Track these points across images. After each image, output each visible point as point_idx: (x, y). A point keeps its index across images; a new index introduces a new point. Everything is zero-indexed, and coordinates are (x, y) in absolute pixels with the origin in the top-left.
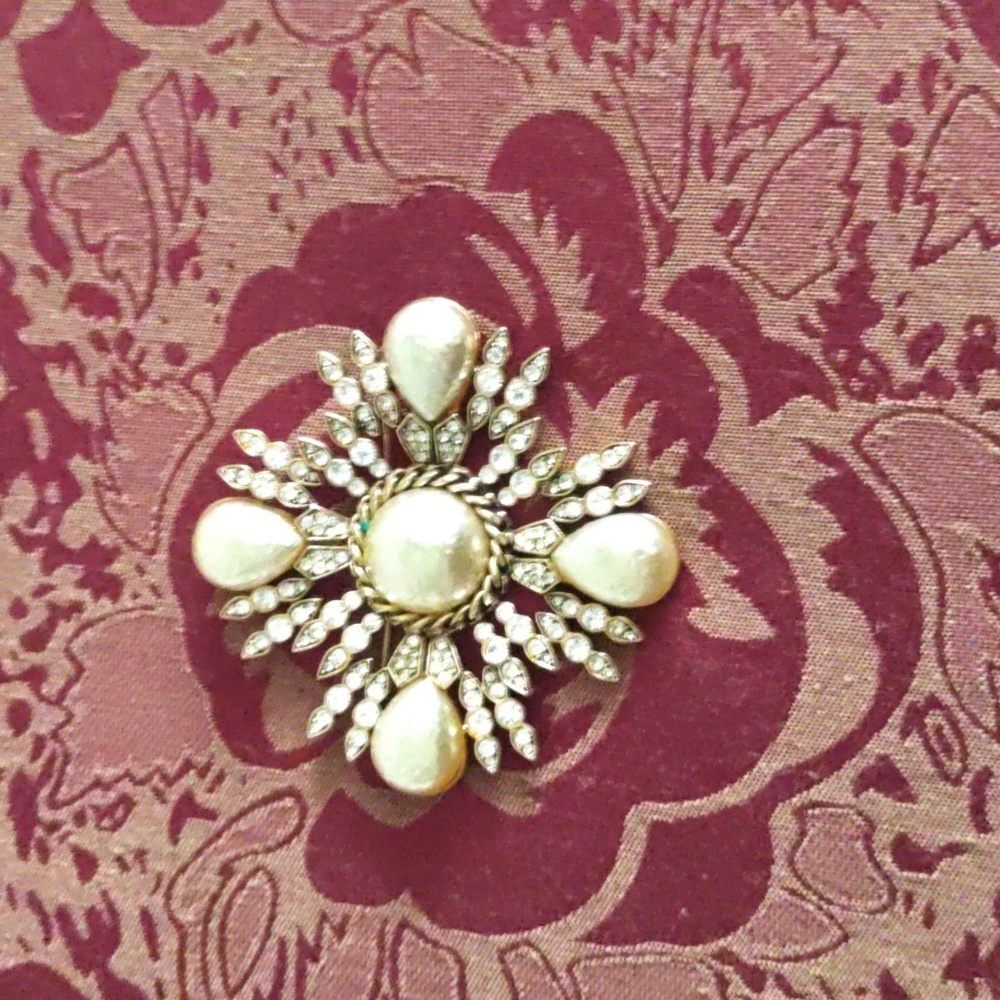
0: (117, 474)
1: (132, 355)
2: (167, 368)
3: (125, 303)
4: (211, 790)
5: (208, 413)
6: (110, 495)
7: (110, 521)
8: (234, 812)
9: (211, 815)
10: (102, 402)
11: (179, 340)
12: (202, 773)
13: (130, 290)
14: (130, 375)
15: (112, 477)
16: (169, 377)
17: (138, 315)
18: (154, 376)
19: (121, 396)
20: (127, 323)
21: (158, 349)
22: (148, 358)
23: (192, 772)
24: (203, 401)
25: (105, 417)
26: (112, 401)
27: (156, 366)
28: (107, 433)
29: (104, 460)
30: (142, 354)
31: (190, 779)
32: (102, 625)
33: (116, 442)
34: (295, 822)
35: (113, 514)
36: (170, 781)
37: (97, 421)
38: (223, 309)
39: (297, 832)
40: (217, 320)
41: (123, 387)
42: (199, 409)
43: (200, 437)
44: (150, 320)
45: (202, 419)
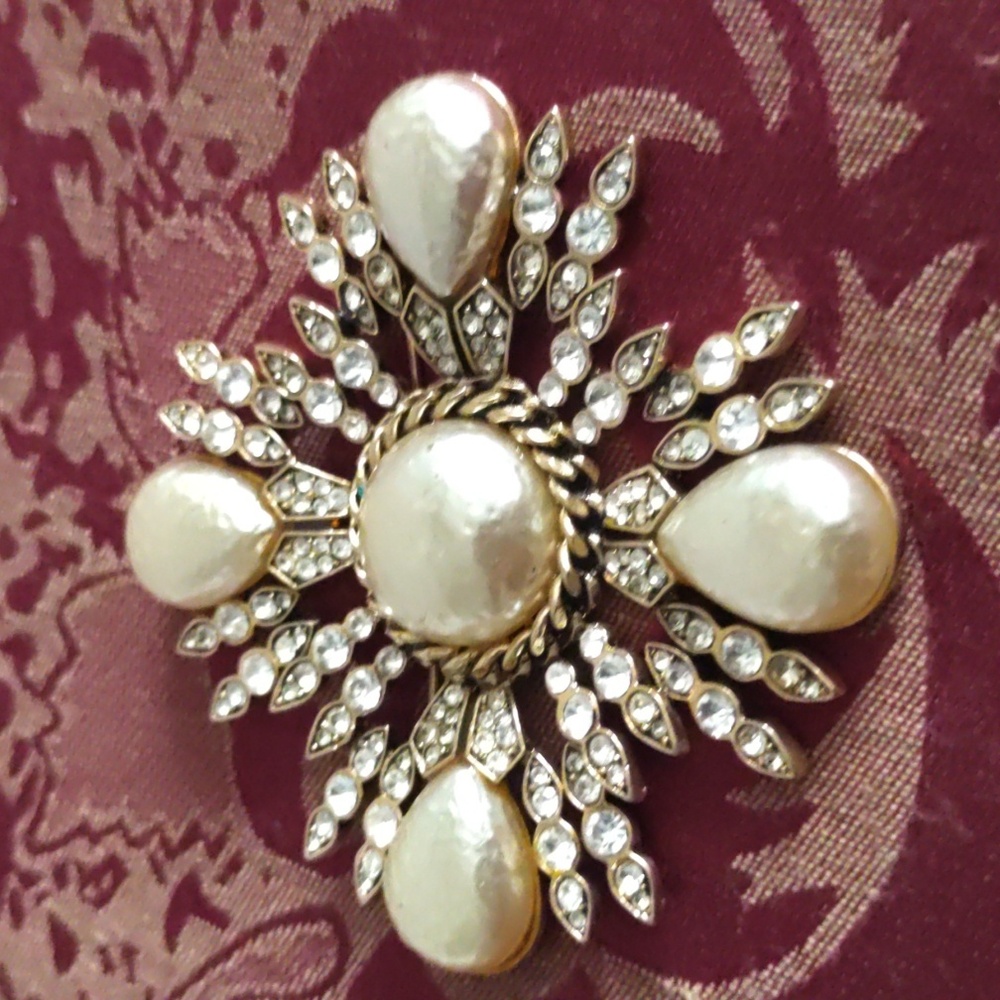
0: (134, 350)
1: (163, 157)
2: (208, 181)
3: (158, 70)
4: (222, 880)
5: (261, 261)
6: (123, 384)
7: (121, 427)
8: (251, 922)
9: (219, 919)
10: (121, 231)
11: (227, 134)
12: (213, 850)
13: (165, 48)
14: (158, 190)
15: (126, 354)
16: (211, 197)
17: (173, 90)
18: (190, 194)
19: (145, 223)
20: (158, 101)
21: (196, 149)
22: (185, 163)
23: (200, 845)
24: (255, 241)
25: (124, 257)
26: (133, 229)
27: (193, 177)
28: (124, 284)
29: (119, 328)
30: (177, 154)
31: (196, 854)
32: (103, 587)
33: (136, 299)
34: (332, 964)
35: (125, 414)
36: (172, 853)
37: (113, 263)
38: (290, 83)
39: (332, 981)
40: (281, 101)
41: (151, 208)
42: (248, 253)
43: (247, 301)
44: (187, 98)
45: (250, 272)
